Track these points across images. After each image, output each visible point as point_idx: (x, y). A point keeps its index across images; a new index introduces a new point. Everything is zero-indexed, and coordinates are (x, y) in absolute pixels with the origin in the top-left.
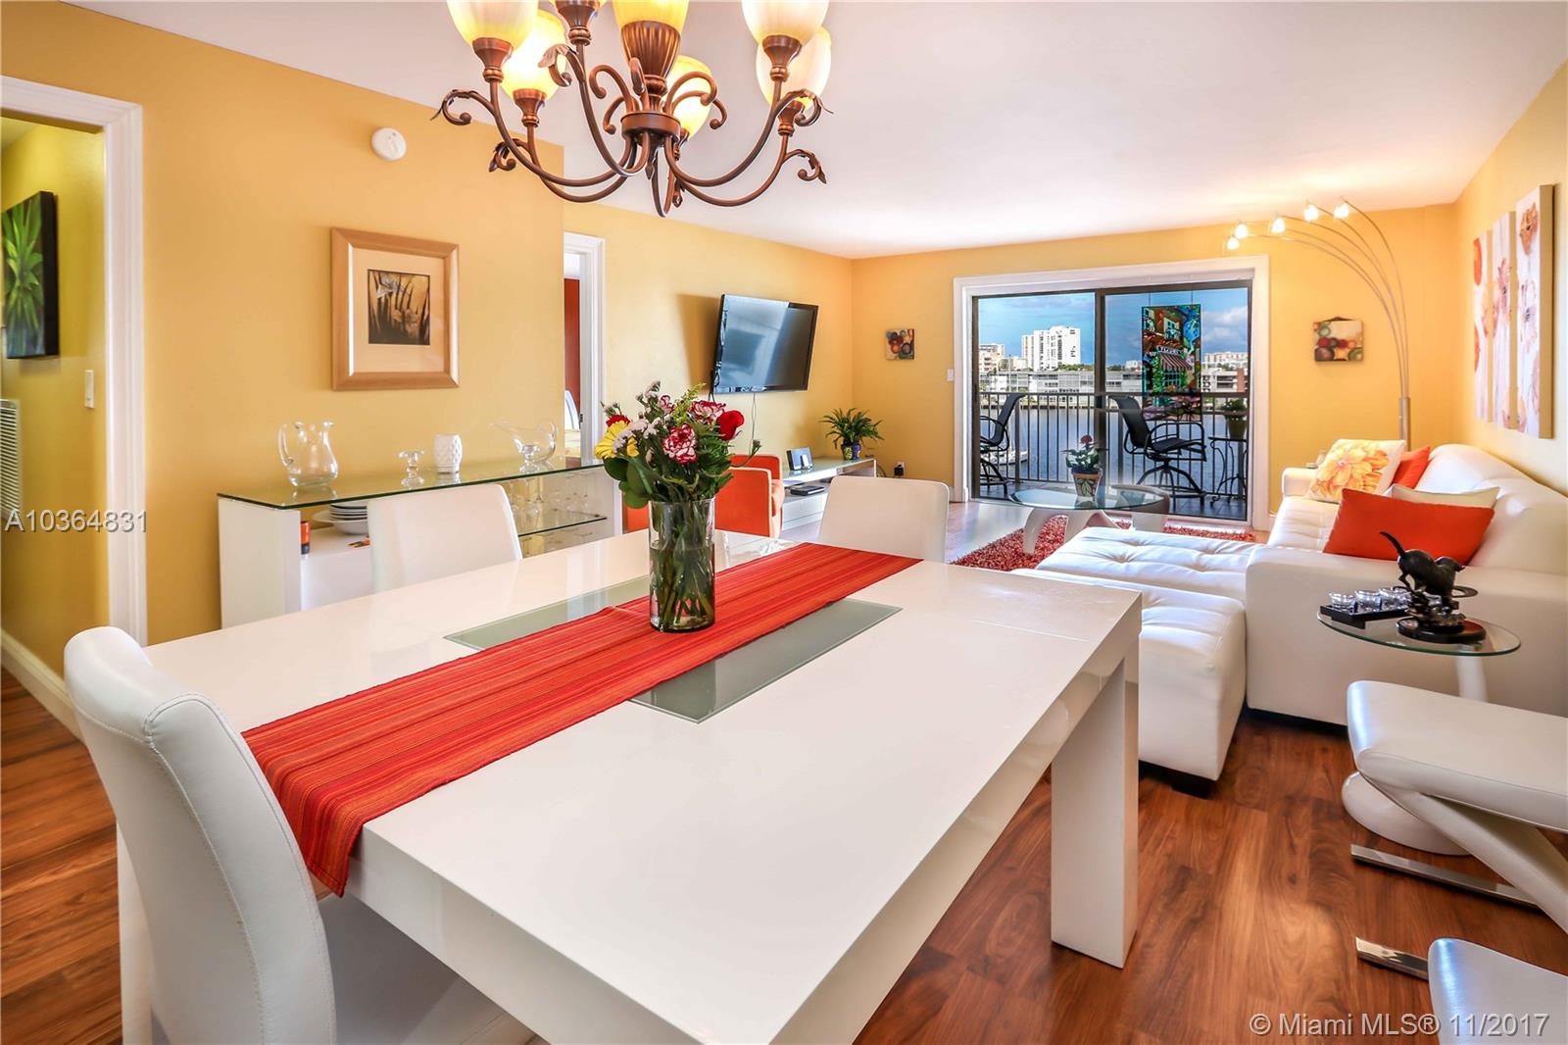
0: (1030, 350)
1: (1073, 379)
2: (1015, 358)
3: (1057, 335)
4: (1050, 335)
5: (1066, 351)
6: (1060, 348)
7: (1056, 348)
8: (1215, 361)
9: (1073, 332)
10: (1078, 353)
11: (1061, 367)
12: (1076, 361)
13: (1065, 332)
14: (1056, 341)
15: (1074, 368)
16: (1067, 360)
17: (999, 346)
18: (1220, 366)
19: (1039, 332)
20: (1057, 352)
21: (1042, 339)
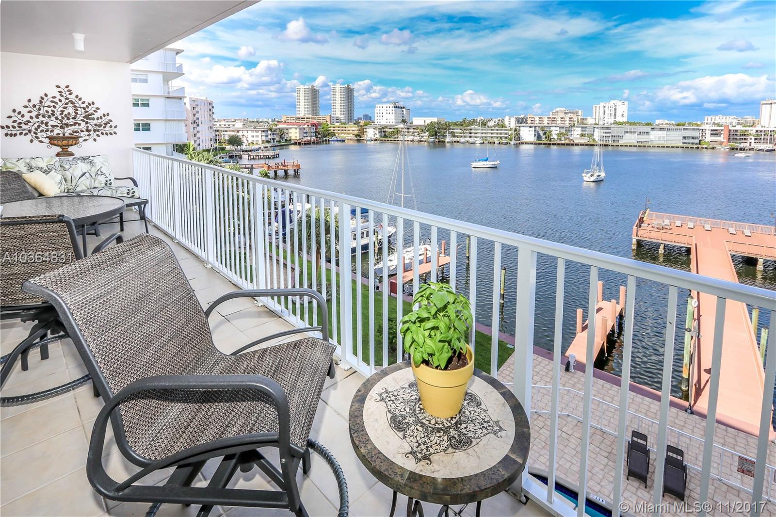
0: (597, 113)
1: (620, 129)
2: (589, 118)
3: (614, 105)
4: (610, 105)
5: (619, 113)
6: (615, 112)
7: (613, 112)
8: (711, 120)
9: (623, 104)
10: (626, 115)
11: (615, 123)
12: (625, 120)
13: (619, 103)
14: (613, 109)
15: (621, 124)
16: (619, 119)
17: (580, 112)
18: (714, 123)
19: (604, 104)
20: (613, 114)
21: (605, 107)
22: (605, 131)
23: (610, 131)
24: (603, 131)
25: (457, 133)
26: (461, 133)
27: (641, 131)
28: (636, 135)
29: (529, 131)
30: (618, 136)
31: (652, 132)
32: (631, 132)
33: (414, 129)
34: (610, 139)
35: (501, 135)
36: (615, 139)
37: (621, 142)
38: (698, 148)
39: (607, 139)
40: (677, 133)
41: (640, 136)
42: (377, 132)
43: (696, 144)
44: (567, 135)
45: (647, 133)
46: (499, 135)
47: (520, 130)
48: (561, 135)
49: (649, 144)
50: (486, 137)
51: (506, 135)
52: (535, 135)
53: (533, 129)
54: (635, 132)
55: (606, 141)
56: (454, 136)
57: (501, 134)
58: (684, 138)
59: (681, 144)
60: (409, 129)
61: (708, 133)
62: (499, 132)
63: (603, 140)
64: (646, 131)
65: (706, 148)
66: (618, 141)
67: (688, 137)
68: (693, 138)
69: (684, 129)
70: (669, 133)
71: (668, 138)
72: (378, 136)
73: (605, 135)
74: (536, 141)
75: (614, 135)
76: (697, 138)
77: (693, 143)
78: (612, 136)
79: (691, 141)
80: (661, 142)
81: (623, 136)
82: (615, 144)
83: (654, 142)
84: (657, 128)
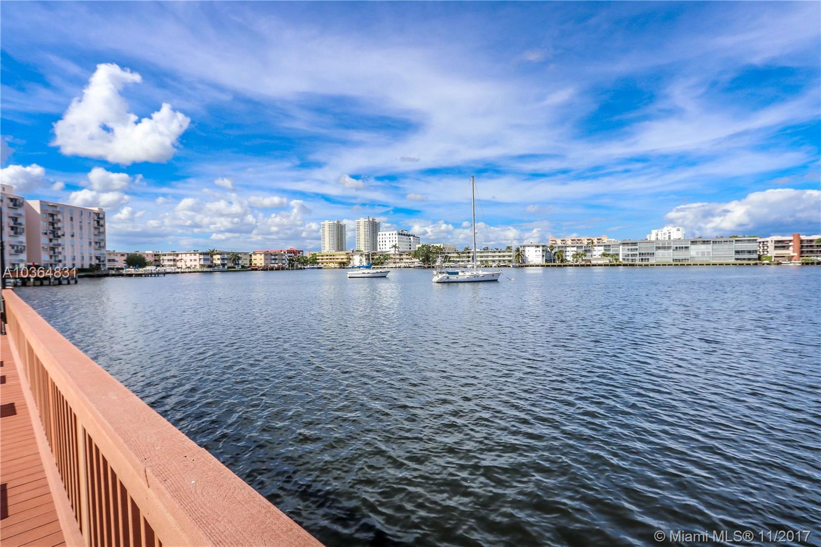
1: (649, 245)
22: (630, 247)
23: (637, 247)
24: (626, 247)
25: (453, 257)
26: (457, 257)
27: (678, 246)
28: (671, 251)
29: (536, 251)
30: (648, 253)
31: (693, 247)
32: (664, 248)
33: (407, 255)
34: (638, 258)
35: (503, 258)
36: (644, 257)
37: (652, 261)
38: (756, 264)
39: (634, 258)
40: (726, 246)
41: (676, 253)
42: (364, 259)
43: (755, 259)
44: (585, 256)
45: (686, 248)
46: (501, 258)
47: (524, 251)
48: (578, 256)
49: (689, 262)
50: (486, 261)
51: (509, 258)
52: (543, 256)
53: (541, 249)
54: (669, 248)
55: (633, 260)
56: (450, 261)
57: (504, 256)
58: (737, 252)
59: (733, 261)
60: (401, 255)
61: (771, 246)
62: (501, 254)
63: (628, 260)
64: (684, 246)
65: (767, 264)
66: (648, 259)
67: (743, 252)
68: (749, 252)
69: (736, 241)
70: (716, 246)
71: (714, 253)
72: (365, 264)
73: (630, 253)
74: (544, 263)
75: (641, 252)
76: (756, 251)
77: (749, 259)
78: (640, 254)
79: (747, 256)
80: (705, 259)
81: (653, 254)
82: (644, 263)
83: (696, 259)
84: (699, 241)
